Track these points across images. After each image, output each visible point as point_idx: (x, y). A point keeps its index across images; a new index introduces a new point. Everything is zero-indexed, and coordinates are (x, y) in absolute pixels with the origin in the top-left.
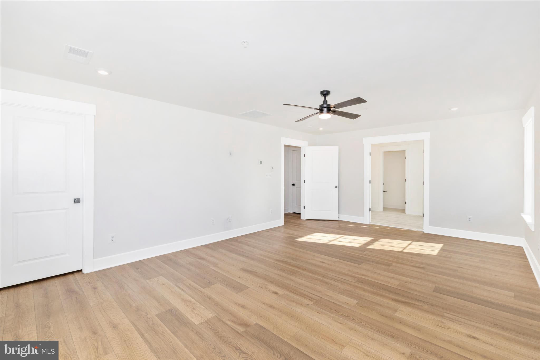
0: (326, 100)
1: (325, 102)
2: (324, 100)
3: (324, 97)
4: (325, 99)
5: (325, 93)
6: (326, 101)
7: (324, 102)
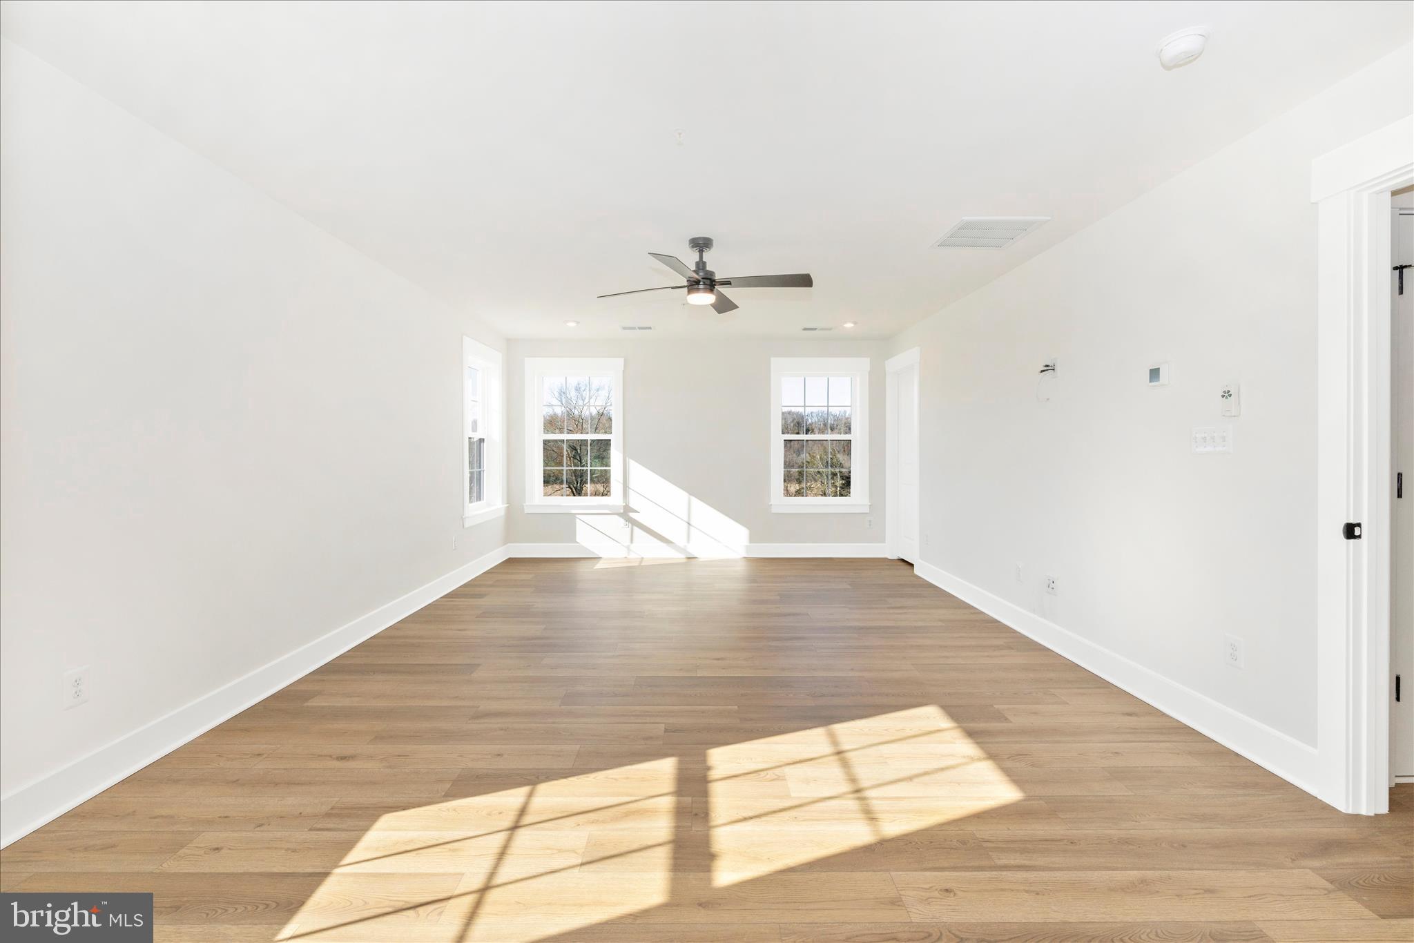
0: (704, 260)
1: (701, 265)
2: (698, 260)
3: (698, 253)
4: (701, 257)
5: (701, 244)
6: (704, 264)
7: (697, 264)
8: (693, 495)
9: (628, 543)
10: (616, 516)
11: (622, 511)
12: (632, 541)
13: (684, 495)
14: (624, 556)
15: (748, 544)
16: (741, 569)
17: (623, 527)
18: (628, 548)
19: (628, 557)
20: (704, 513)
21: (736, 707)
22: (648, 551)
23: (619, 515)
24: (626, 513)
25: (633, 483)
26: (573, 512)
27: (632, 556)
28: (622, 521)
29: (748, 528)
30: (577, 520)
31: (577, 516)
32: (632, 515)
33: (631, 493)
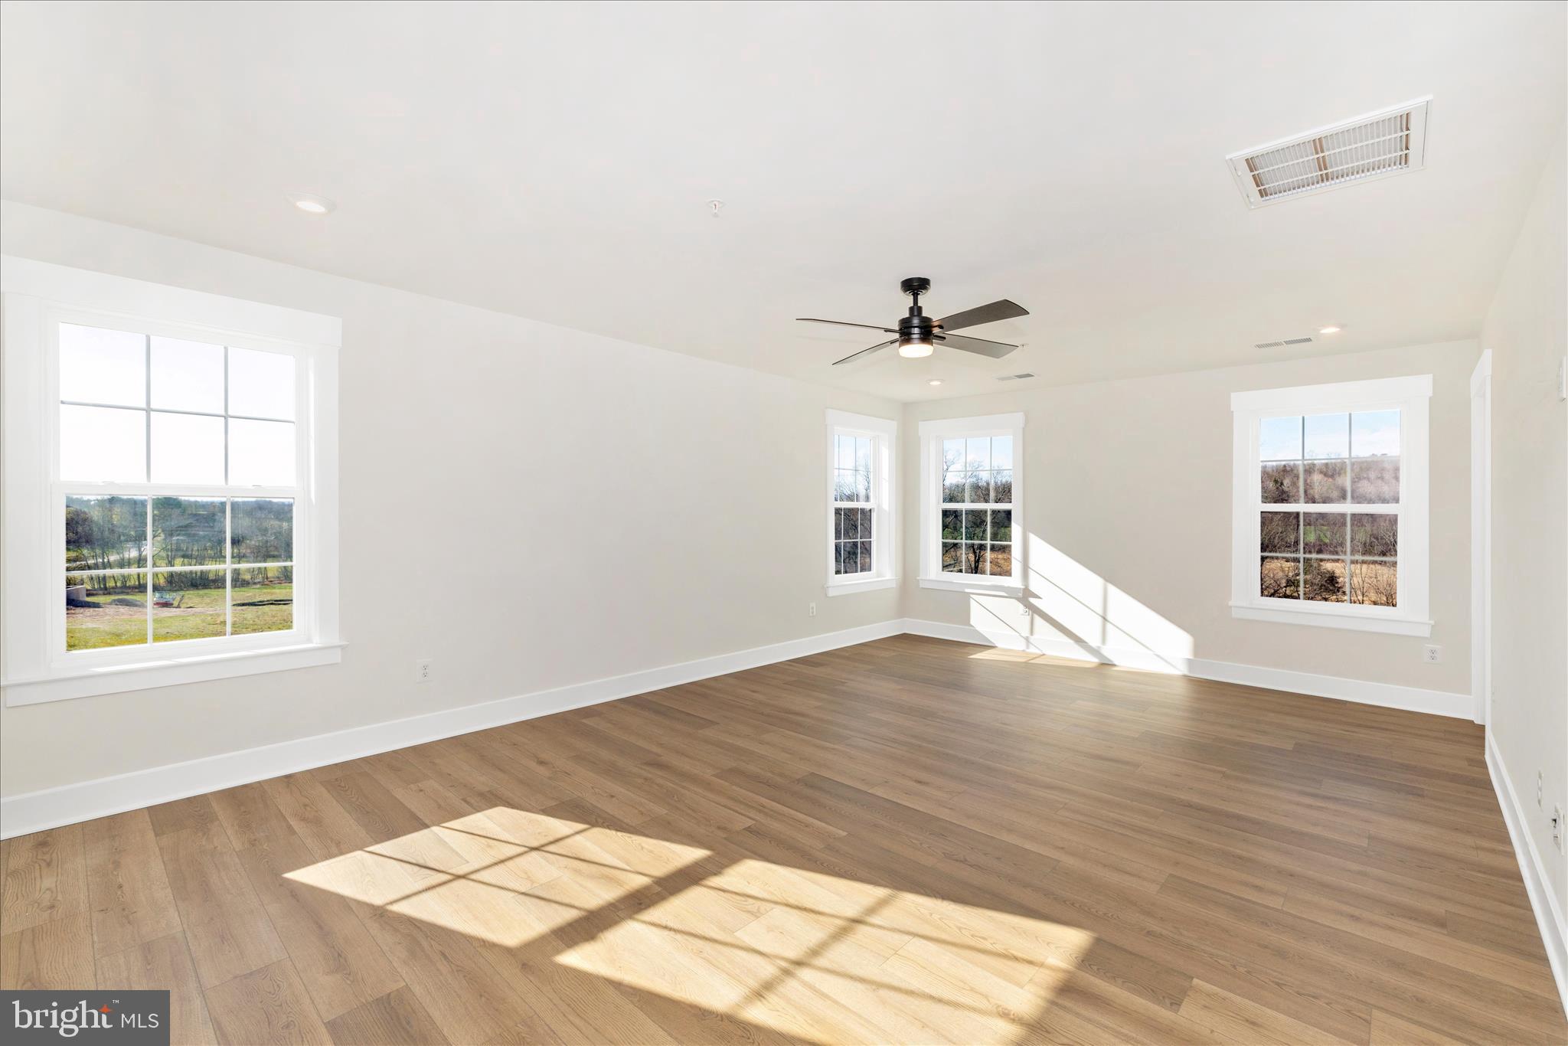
8: (1111, 583)
9: (1026, 633)
10: (1014, 600)
11: (1021, 595)
12: (1032, 633)
13: (1097, 581)
14: (1021, 649)
15: (1191, 658)
16: (1180, 692)
17: (1022, 615)
18: (1027, 639)
19: (1028, 650)
20: (1125, 606)
21: (845, 834)
22: (1052, 648)
23: (1018, 599)
24: (1025, 596)
25: (1033, 562)
26: (967, 590)
27: (1032, 650)
28: (1021, 607)
29: (1192, 635)
30: (972, 601)
31: (972, 596)
32: (1032, 600)
33: (1031, 574)
